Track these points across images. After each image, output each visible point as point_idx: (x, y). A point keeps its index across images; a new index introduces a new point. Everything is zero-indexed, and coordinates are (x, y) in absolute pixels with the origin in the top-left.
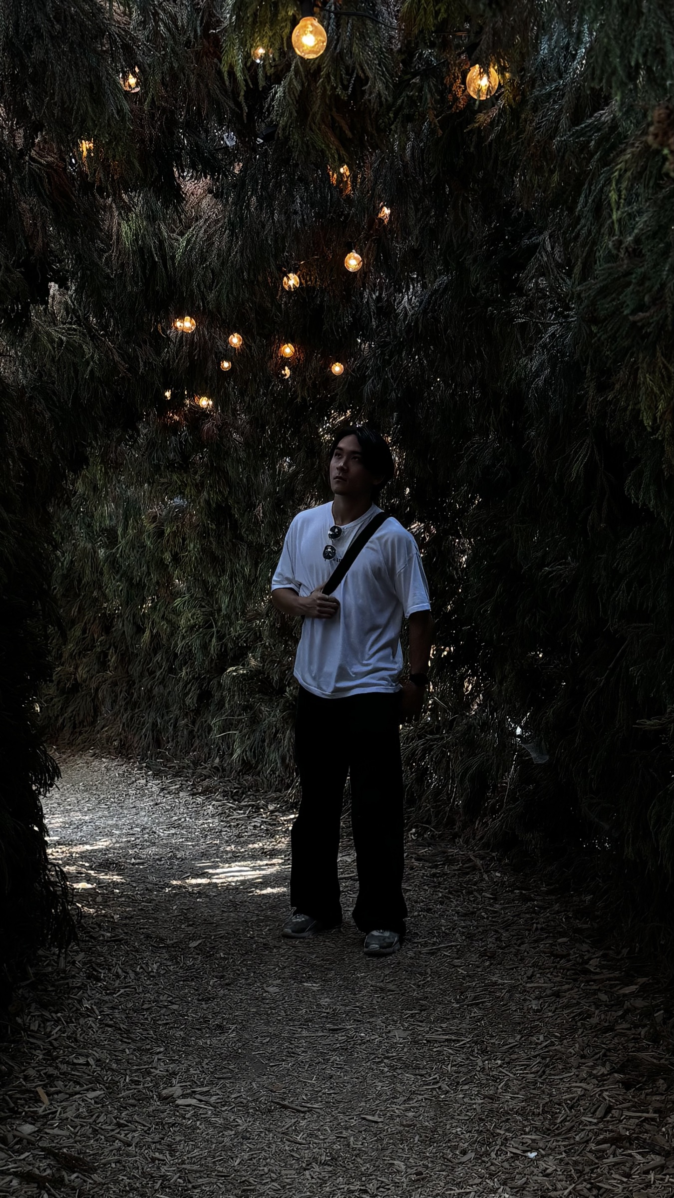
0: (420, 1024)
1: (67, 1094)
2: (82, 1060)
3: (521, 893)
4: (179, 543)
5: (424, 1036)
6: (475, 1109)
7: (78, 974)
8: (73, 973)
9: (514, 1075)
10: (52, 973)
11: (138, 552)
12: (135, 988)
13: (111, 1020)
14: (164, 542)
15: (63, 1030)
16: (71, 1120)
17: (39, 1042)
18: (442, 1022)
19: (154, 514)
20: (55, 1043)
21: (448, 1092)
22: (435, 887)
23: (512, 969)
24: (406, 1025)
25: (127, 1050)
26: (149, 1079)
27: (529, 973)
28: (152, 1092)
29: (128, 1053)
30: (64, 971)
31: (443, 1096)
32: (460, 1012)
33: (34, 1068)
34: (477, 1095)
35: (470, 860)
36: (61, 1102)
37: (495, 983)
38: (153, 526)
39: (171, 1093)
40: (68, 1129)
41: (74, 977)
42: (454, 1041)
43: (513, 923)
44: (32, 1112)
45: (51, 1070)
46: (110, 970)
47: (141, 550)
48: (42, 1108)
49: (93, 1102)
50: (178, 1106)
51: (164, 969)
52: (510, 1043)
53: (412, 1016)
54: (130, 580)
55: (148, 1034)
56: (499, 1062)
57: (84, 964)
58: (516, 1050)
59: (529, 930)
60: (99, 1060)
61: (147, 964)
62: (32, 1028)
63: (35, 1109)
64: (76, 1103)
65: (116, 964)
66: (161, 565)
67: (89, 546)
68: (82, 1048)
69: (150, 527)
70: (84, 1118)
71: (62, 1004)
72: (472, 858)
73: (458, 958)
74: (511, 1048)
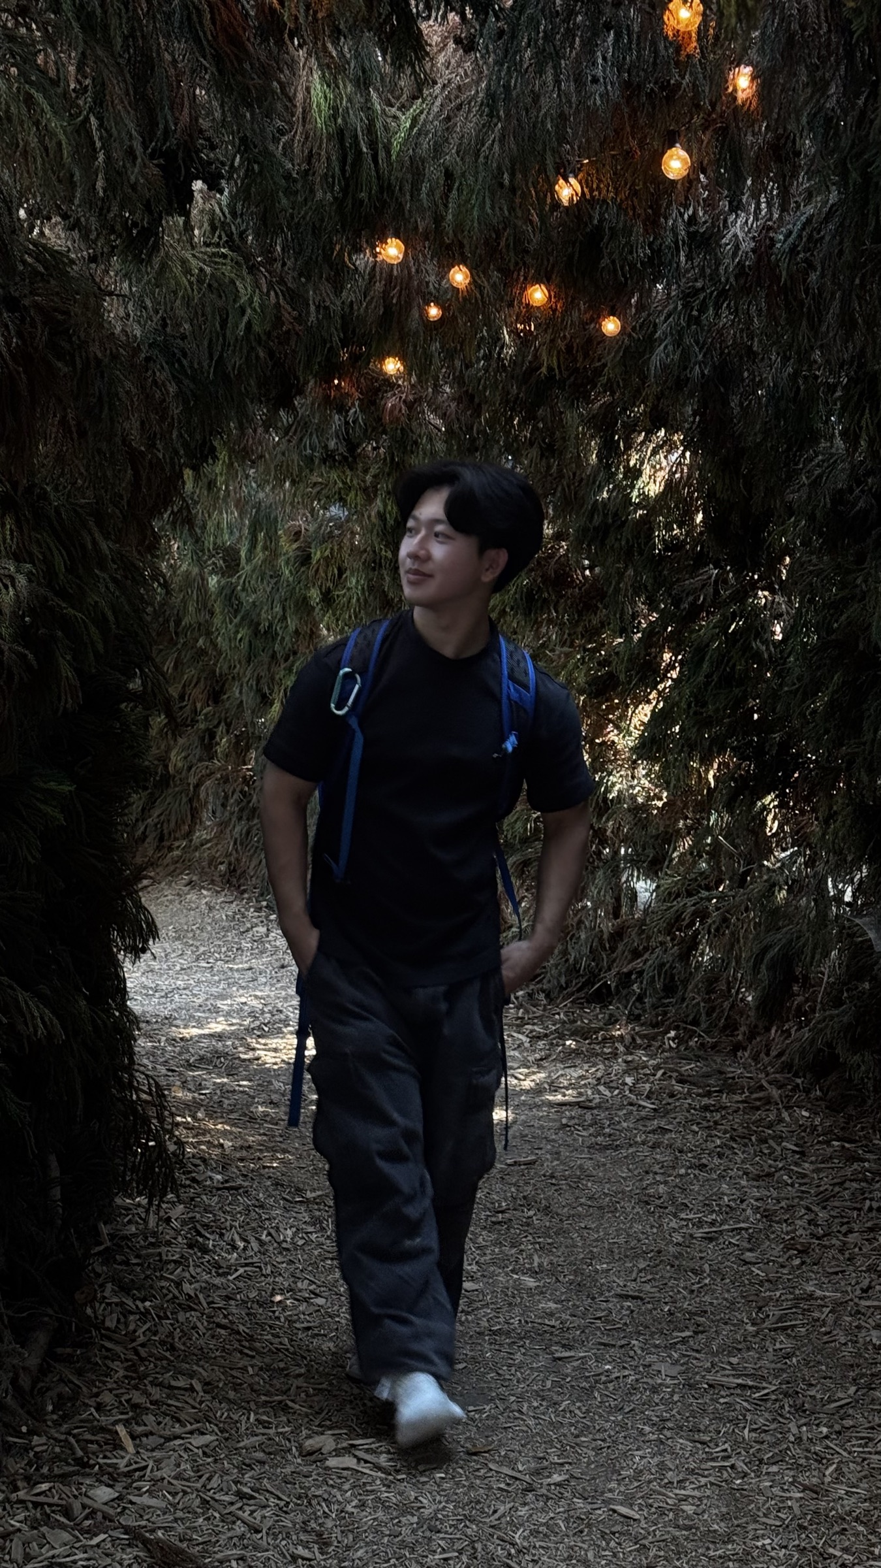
0: (698, 1355)
1: (161, 1437)
2: (182, 1383)
3: (843, 1147)
4: (333, 575)
5: (703, 1377)
6: (790, 1508)
7: (175, 1239)
8: (168, 1237)
9: (849, 1453)
10: (134, 1235)
11: (269, 583)
12: (260, 1267)
13: (225, 1317)
14: (311, 573)
15: (154, 1329)
16: (169, 1483)
17: (118, 1349)
18: (730, 1354)
19: (297, 529)
20: (143, 1352)
21: (746, 1475)
22: (708, 1128)
23: (836, 1273)
24: (676, 1355)
25: (250, 1369)
26: (285, 1419)
27: (866, 1283)
28: (289, 1440)
29: (251, 1372)
30: (155, 1234)
31: (738, 1482)
32: (757, 1340)
33: (111, 1390)
34: (792, 1483)
35: (761, 1088)
36: (153, 1450)
37: (811, 1296)
38: (295, 546)
39: (318, 1446)
40: (165, 1496)
41: (168, 1243)
42: (750, 1387)
43: (834, 1196)
44: (109, 1465)
45: (137, 1397)
46: (222, 1235)
47: (273, 581)
48: (125, 1461)
49: (200, 1452)
50: (327, 1468)
51: (303, 1238)
52: (840, 1399)
53: (684, 1341)
54: (255, 626)
55: (281, 1343)
56: (825, 1430)
57: (184, 1223)
58: (851, 1411)
59: (859, 1210)
60: (207, 1384)
61: (277, 1229)
62: (108, 1324)
63: (115, 1461)
64: (176, 1454)
65: (231, 1226)
66: (303, 605)
67: (196, 570)
68: (183, 1361)
69: (288, 548)
70: (187, 1480)
71: (151, 1287)
72: (765, 1084)
73: (750, 1250)
74: (841, 1407)
